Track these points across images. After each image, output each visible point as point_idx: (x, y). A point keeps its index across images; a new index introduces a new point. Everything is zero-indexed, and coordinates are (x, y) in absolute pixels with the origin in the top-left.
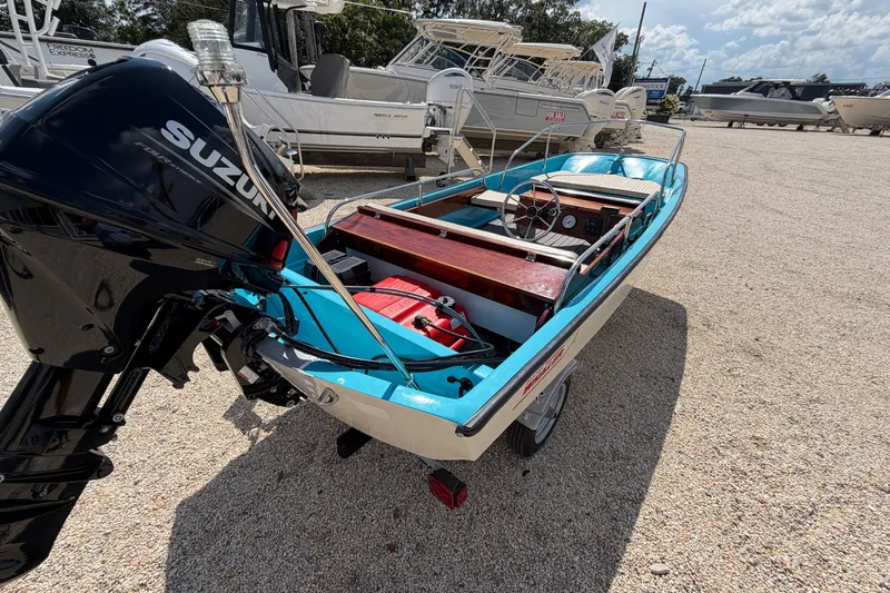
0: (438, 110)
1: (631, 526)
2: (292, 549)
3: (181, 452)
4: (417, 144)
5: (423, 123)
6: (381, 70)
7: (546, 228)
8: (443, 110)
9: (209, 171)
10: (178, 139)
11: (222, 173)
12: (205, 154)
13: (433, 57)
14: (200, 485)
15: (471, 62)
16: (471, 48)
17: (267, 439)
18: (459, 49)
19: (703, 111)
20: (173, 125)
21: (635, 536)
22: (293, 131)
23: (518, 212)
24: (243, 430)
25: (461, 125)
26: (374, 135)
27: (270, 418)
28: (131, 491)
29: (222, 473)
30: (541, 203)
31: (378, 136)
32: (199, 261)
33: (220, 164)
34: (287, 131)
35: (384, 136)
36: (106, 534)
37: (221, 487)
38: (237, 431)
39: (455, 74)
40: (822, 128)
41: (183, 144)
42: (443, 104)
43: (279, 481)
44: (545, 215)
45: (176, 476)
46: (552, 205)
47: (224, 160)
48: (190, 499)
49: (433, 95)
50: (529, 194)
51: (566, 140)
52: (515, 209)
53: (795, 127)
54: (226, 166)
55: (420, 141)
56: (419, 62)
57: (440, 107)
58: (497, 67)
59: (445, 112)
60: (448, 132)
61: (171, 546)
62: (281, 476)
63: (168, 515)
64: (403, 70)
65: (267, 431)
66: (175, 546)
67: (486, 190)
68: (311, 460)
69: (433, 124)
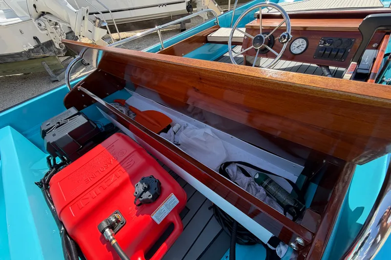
7: (274, 56)
22: (109, 12)
23: (246, 43)
26: (157, 6)
30: (267, 31)
31: (159, 5)
34: (103, 13)
35: (163, 5)
44: (271, 42)
46: (281, 30)
50: (255, 23)
52: (241, 40)
55: (185, 4)
67: (220, 28)
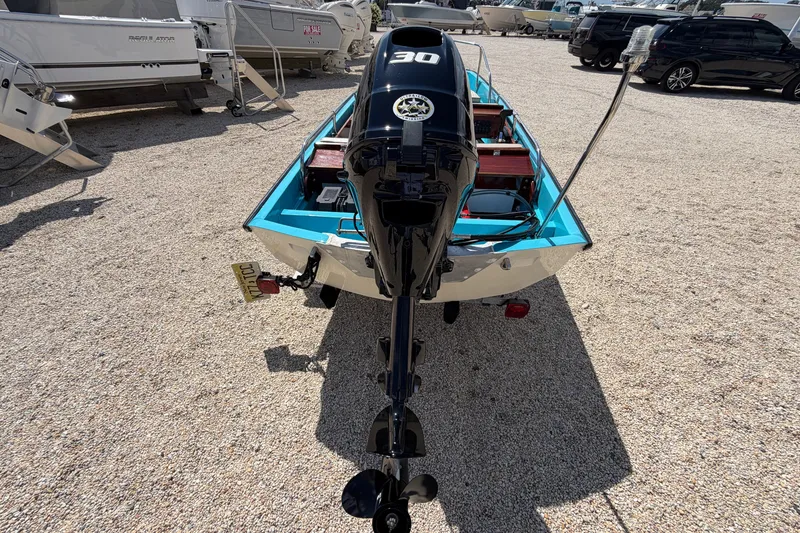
0: (200, 28)
1: (563, 296)
8: (205, 27)
17: (330, 363)
19: (400, 19)
21: (567, 299)
24: (301, 370)
26: (138, 65)
29: (324, 401)
31: (144, 64)
35: (152, 64)
37: (334, 408)
38: (297, 373)
40: (477, 32)
42: (202, 20)
48: (320, 428)
51: (326, 54)
53: (460, 31)
55: (197, 68)
57: (200, 24)
59: (208, 30)
60: (227, 54)
65: (323, 359)
69: (200, 45)
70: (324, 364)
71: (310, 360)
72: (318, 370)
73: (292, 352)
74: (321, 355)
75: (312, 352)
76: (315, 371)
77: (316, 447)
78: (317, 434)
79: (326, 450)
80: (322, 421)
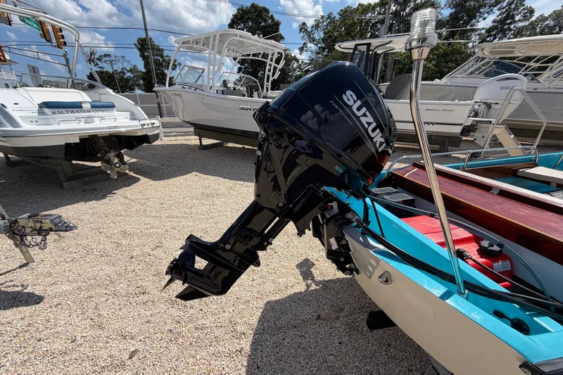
0: (483, 106)
2: (316, 369)
3: (274, 275)
4: (458, 130)
5: (467, 115)
6: (437, 81)
8: (489, 106)
9: (358, 118)
10: (349, 100)
11: (364, 120)
12: (359, 109)
13: (485, 69)
14: (278, 297)
15: (526, 69)
16: (529, 59)
17: (315, 290)
18: (515, 61)
20: (349, 93)
24: (304, 278)
25: (505, 117)
27: (319, 278)
28: (251, 283)
29: (289, 297)
32: (337, 168)
33: (365, 115)
36: (238, 298)
37: (287, 304)
38: (301, 277)
39: (508, 79)
41: (351, 103)
42: (489, 101)
43: (317, 319)
45: (269, 286)
47: (367, 113)
48: (272, 302)
49: (479, 96)
54: (367, 116)
55: (461, 127)
56: (471, 73)
57: (485, 103)
58: (557, 70)
59: (490, 108)
60: (491, 122)
61: (259, 322)
62: (319, 317)
63: (262, 304)
64: (455, 80)
65: (317, 285)
66: (261, 323)
67: (537, 165)
68: (338, 318)
69: (476, 115)
70: (314, 287)
71: (313, 279)
72: (308, 286)
73: (312, 270)
74: (317, 283)
75: (319, 279)
76: (307, 285)
77: (261, 304)
78: (268, 302)
79: (261, 310)
80: (277, 302)
